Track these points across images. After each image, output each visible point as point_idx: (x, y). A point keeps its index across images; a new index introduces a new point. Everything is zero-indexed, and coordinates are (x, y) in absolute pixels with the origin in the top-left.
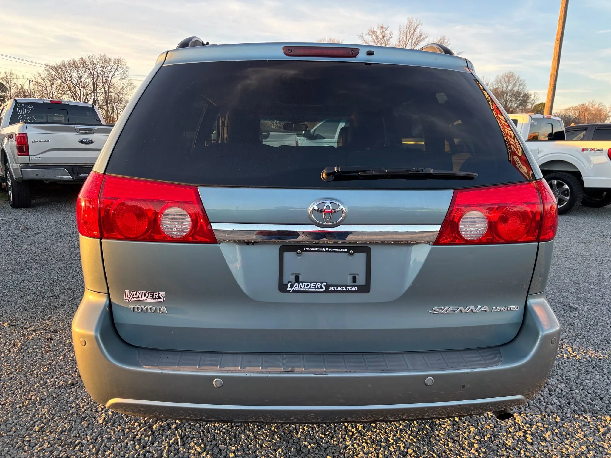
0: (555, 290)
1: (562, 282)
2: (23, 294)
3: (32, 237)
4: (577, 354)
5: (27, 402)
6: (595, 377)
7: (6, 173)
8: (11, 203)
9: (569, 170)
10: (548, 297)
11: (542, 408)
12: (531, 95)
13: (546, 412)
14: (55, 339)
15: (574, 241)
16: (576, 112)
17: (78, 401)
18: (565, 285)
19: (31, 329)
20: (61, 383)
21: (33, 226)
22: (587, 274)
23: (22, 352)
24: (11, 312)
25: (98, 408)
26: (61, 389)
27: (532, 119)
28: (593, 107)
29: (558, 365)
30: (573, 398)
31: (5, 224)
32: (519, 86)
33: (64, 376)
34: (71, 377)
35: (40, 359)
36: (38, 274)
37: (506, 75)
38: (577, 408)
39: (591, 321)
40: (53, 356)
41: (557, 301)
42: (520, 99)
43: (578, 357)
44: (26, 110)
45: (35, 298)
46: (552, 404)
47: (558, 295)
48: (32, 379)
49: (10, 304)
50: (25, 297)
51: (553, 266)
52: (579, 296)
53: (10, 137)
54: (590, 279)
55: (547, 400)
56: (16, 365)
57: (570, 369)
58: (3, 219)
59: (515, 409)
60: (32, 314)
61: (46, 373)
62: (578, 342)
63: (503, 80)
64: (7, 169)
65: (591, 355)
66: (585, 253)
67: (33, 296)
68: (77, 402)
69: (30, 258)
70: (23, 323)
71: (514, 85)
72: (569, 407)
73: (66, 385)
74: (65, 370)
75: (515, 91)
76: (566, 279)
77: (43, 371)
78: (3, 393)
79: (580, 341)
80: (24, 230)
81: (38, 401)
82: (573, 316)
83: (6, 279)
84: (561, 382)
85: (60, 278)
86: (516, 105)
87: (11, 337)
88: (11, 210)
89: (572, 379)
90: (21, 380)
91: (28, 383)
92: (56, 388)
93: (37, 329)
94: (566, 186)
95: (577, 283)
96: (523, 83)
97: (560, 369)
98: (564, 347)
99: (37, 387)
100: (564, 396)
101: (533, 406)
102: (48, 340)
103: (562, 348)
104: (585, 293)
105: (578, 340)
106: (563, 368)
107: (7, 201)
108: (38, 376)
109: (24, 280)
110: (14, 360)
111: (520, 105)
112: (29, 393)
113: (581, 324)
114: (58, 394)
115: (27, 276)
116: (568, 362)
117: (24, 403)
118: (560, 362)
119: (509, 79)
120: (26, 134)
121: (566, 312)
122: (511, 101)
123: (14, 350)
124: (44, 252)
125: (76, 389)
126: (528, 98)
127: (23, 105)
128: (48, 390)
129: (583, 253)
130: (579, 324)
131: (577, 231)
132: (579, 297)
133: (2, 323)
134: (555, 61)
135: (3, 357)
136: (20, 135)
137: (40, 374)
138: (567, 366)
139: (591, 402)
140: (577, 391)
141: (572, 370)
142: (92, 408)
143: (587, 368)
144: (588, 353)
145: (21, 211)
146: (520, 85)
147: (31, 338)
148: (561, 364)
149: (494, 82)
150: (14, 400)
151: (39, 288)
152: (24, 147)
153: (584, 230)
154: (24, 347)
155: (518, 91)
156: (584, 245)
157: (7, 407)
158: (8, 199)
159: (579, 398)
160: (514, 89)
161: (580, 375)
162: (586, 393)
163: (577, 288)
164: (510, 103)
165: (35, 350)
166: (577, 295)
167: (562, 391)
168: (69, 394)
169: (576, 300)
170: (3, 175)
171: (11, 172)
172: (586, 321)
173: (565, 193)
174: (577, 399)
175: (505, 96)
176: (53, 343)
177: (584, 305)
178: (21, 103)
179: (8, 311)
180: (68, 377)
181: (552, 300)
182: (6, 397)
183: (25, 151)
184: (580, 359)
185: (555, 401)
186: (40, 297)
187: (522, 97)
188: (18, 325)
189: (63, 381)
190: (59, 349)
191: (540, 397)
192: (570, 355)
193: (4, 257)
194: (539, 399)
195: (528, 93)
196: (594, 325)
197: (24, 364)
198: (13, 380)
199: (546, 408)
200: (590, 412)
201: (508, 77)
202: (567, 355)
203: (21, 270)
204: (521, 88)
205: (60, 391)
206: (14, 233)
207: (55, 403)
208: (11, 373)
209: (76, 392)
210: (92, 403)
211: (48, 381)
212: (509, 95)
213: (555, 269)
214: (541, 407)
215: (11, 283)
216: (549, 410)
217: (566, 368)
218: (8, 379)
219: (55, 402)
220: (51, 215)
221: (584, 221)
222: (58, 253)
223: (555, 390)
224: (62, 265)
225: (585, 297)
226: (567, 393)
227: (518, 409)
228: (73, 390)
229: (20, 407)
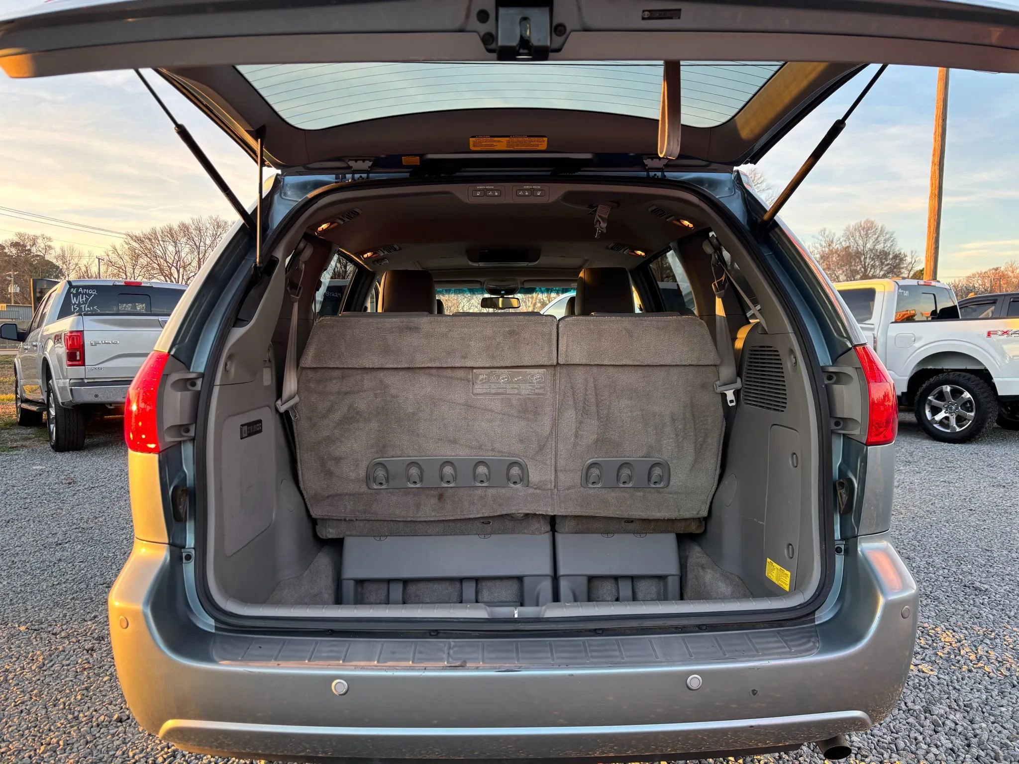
0: (950, 562)
1: (963, 548)
2: (56, 581)
3: (80, 495)
4: (985, 664)
5: (42, 748)
6: (1017, 702)
7: (48, 396)
8: (52, 444)
9: (969, 367)
10: (937, 573)
11: (921, 752)
12: (906, 256)
13: (926, 760)
14: (100, 649)
15: (985, 484)
16: (986, 281)
17: (126, 746)
18: (967, 554)
19: (63, 634)
20: (102, 718)
21: (84, 477)
22: (1007, 536)
23: (43, 671)
24: (33, 610)
25: (157, 758)
26: (101, 728)
27: (900, 287)
28: (1013, 272)
29: (951, 682)
30: (975, 736)
31: (40, 475)
32: (885, 243)
33: (107, 707)
34: (119, 709)
35: (72, 681)
36: (83, 551)
37: (861, 226)
38: (982, 754)
39: (1010, 611)
40: (94, 676)
41: (952, 579)
42: (888, 262)
43: (986, 668)
44: (85, 297)
45: (75, 587)
46: (937, 747)
47: (955, 570)
48: (55, 713)
49: (34, 597)
50: (58, 586)
51: (947, 524)
52: (991, 570)
53: (57, 338)
54: (1011, 544)
55: (929, 740)
56: (32, 691)
57: (971, 689)
58: (38, 467)
59: (873, 756)
60: (66, 612)
61: (79, 703)
62: (987, 644)
63: (858, 234)
64: (49, 390)
65: (1011, 665)
66: (1004, 502)
67: (72, 584)
68: (125, 748)
69: (75, 526)
70: (51, 625)
71: (877, 241)
72: (968, 752)
73: (110, 722)
74: (109, 698)
75: (879, 251)
76: (969, 543)
77: (75, 699)
78: (5, 735)
79: (991, 643)
80: (70, 483)
81: (61, 747)
82: (980, 603)
83: (32, 559)
84: (956, 710)
85: (119, 556)
86: (882, 273)
87: (28, 648)
88: (52, 454)
89: (975, 705)
90: (37, 714)
91: (48, 718)
92: (92, 727)
93: (72, 634)
94: (967, 395)
95: (988, 551)
96: (891, 237)
97: (955, 688)
98: (962, 652)
99: (62, 724)
100: (960, 733)
101: (904, 750)
102: (88, 652)
103: (960, 655)
104: (1001, 566)
105: (988, 642)
106: (960, 688)
107: (48, 441)
108: (65, 708)
109: (60, 560)
110: (29, 683)
111: (888, 273)
112: (47, 735)
113: (994, 615)
114: (95, 735)
115: (65, 553)
116: (969, 677)
117: (38, 751)
118: (955, 677)
119: (867, 231)
120: (82, 332)
121: (967, 596)
122: (873, 266)
123: (31, 667)
124: (98, 516)
125: (125, 728)
126: (901, 260)
127: (80, 290)
128: (80, 730)
129: (999, 503)
130: (991, 616)
131: (991, 469)
132: (991, 572)
133: (17, 626)
134: (933, 197)
135: (13, 679)
136: (73, 334)
137: (69, 705)
138: (966, 684)
139: (1009, 742)
140: (984, 725)
141: (975, 690)
142: (148, 758)
143: (1003, 686)
144: (1004, 662)
145: (68, 455)
146: (886, 241)
147: (61, 648)
148: (957, 680)
149: (842, 236)
150: (21, 746)
151: (82, 572)
152: (78, 353)
153: (1002, 466)
154: (48, 663)
155: (883, 251)
156: (1002, 490)
157: (9, 757)
158: (48, 439)
159: (987, 737)
160: (876, 247)
161: (990, 698)
162: (1000, 728)
163: (987, 557)
164: (873, 270)
165: (66, 667)
166: (987, 569)
167: (956, 724)
168: (113, 735)
169: (985, 578)
170: (43, 400)
171: (55, 393)
172: (1003, 610)
173: (967, 406)
174: (983, 738)
175: (862, 259)
176: (95, 656)
177: (999, 585)
178: (78, 287)
179: (29, 607)
180: (114, 710)
181: (944, 578)
182: (9, 741)
183: (78, 358)
184: (989, 673)
185: (944, 741)
186: (83, 586)
187: (892, 259)
188: (42, 628)
189: (105, 716)
190: (104, 665)
191: (917, 735)
192: (973, 667)
193: (32, 526)
194: (916, 739)
195: (900, 254)
196: (1016, 618)
197: (45, 689)
198: (23, 714)
199: (928, 753)
200: (1005, 760)
201: (864, 228)
202: (968, 666)
203: (57, 545)
204: (889, 245)
205: (98, 730)
206: (52, 489)
207: (89, 750)
208: (23, 703)
209: (125, 732)
210: (148, 750)
211: (81, 715)
212: (870, 257)
213: (951, 528)
214: (918, 752)
215: (39, 565)
216: (933, 755)
217: (965, 687)
218: (16, 713)
219: (88, 748)
220: (115, 461)
221: (1004, 453)
222: (120, 517)
223: (944, 723)
224: (124, 536)
225: (1002, 572)
226: (966, 728)
227: (877, 755)
228: (120, 729)
229: (30, 757)
